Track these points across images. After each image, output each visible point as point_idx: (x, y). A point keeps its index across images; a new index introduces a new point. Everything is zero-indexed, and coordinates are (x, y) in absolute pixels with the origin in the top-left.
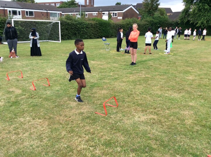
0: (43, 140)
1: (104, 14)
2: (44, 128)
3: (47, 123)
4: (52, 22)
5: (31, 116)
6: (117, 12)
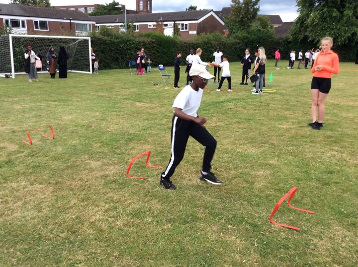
0: (42, 210)
1: (166, 25)
2: (46, 196)
3: (51, 189)
4: (77, 39)
5: (29, 181)
6: (189, 23)
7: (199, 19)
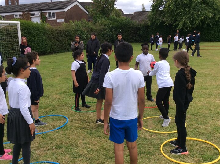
1: (33, 15)
6: (56, 12)
7: (66, 8)
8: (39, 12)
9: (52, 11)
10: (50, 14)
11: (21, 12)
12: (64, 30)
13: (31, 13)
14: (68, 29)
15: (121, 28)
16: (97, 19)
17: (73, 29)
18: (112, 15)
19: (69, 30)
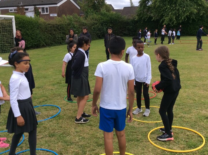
1: (27, 9)
6: (49, 7)
7: (58, 3)
8: (34, 7)
9: (45, 6)
10: (43, 8)
11: (16, 6)
12: (57, 24)
13: (26, 7)
14: (60, 23)
15: (111, 23)
16: (88, 14)
17: (66, 24)
18: (103, 10)
19: (62, 24)
